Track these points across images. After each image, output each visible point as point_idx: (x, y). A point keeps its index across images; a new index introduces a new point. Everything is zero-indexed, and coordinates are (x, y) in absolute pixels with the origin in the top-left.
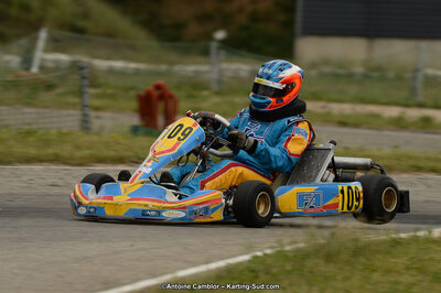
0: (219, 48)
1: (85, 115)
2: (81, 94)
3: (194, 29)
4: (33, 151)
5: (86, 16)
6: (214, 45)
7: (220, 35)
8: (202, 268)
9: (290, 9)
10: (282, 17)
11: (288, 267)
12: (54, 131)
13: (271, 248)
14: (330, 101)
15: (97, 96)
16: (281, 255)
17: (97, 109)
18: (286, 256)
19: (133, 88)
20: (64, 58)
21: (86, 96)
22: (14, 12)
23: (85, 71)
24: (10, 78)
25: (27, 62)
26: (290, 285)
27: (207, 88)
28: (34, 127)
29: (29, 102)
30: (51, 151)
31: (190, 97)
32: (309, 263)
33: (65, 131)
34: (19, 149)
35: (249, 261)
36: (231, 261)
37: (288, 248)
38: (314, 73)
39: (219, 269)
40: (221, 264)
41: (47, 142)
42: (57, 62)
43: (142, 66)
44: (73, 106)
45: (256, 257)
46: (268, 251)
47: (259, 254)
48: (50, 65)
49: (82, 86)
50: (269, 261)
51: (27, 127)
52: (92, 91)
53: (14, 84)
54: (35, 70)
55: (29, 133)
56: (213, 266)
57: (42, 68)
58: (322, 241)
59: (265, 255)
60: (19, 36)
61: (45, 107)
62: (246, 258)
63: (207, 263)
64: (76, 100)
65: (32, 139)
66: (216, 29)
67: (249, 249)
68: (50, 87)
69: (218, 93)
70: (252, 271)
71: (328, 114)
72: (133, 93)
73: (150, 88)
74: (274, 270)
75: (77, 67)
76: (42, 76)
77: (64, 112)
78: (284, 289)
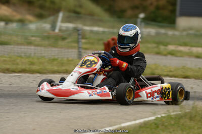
0: (141, 22)
1: (80, 52)
2: (78, 42)
3: (129, 13)
4: (56, 68)
5: (81, 6)
6: (139, 20)
7: (142, 16)
8: (133, 123)
9: (174, 4)
10: (170, 8)
11: (173, 122)
12: (65, 59)
13: (164, 113)
14: (192, 46)
15: (85, 43)
16: (169, 117)
17: (86, 49)
18: (171, 117)
19: (102, 40)
20: (70, 26)
21: (80, 43)
22: (48, 4)
23: (80, 32)
24: (45, 34)
25: (53, 27)
26: (173, 131)
28: (56, 57)
29: (54, 45)
30: (64, 68)
32: (182, 121)
33: (70, 59)
34: (49, 67)
35: (155, 120)
36: (146, 119)
37: (172, 114)
38: (185, 33)
39: (140, 123)
40: (142, 121)
41: (62, 64)
42: (67, 27)
43: (106, 30)
44: (74, 47)
45: (157, 118)
46: (163, 115)
47: (159, 116)
48: (64, 28)
49: (78, 39)
50: (164, 120)
51: (53, 57)
52: (83, 41)
53: (48, 37)
54: (57, 31)
55: (54, 60)
56: (138, 122)
57: (60, 30)
58: (187, 111)
59: (162, 117)
60: (49, 15)
61: (62, 48)
62: (153, 118)
63: (135, 120)
64: (76, 45)
65: (55, 62)
66: (140, 13)
67: (154, 114)
68: (64, 39)
70: (156, 124)
71: (191, 52)
72: (101, 42)
73: (110, 40)
74: (166, 124)
75: (76, 30)
76: (60, 34)
77: (70, 50)
78: (170, 132)
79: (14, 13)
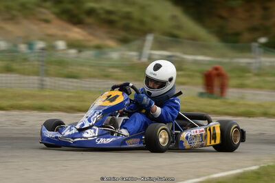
3: (246, 36)
5: (179, 27)
7: (263, 40)
13: (272, 162)
20: (164, 53)
27: (249, 72)
31: (240, 77)
35: (258, 169)
36: (246, 169)
45: (262, 167)
47: (265, 165)
50: (270, 169)
57: (149, 59)
69: (258, 75)
79: (91, 38)
